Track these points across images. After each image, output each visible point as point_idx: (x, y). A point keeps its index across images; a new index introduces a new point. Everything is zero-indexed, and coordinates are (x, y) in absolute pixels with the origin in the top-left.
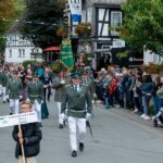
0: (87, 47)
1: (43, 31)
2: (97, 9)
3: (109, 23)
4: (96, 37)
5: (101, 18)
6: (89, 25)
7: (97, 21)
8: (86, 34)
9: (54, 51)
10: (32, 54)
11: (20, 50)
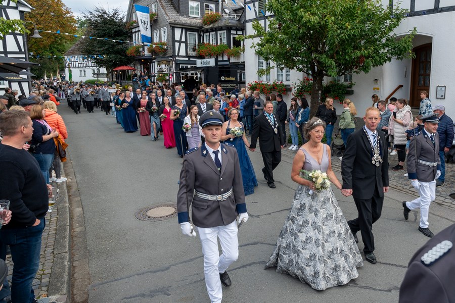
0: (163, 66)
1: (110, 50)
2: (173, 28)
3: (186, 42)
4: (174, 56)
5: (177, 38)
6: (164, 44)
7: (174, 41)
8: (160, 53)
9: (123, 71)
10: (94, 74)
11: (81, 71)
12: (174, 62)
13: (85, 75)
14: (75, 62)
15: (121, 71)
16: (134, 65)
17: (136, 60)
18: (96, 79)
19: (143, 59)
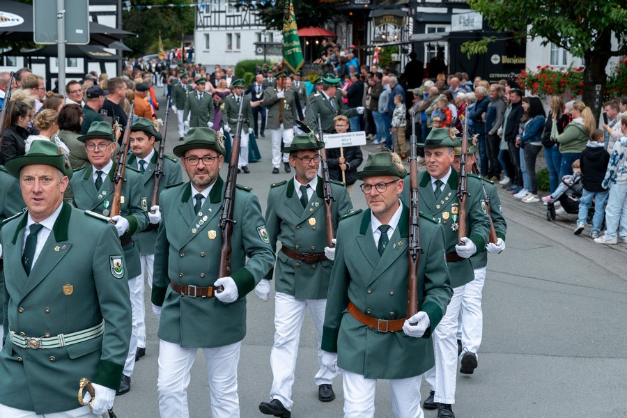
0: (391, 28)
4: (412, 4)
10: (258, 45)
11: (230, 35)
12: (411, 19)
13: (238, 46)
14: (219, 12)
15: (309, 38)
16: (336, 24)
17: (338, 13)
18: (261, 58)
19: (353, 10)
